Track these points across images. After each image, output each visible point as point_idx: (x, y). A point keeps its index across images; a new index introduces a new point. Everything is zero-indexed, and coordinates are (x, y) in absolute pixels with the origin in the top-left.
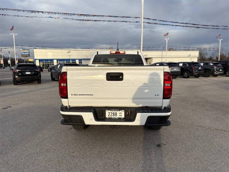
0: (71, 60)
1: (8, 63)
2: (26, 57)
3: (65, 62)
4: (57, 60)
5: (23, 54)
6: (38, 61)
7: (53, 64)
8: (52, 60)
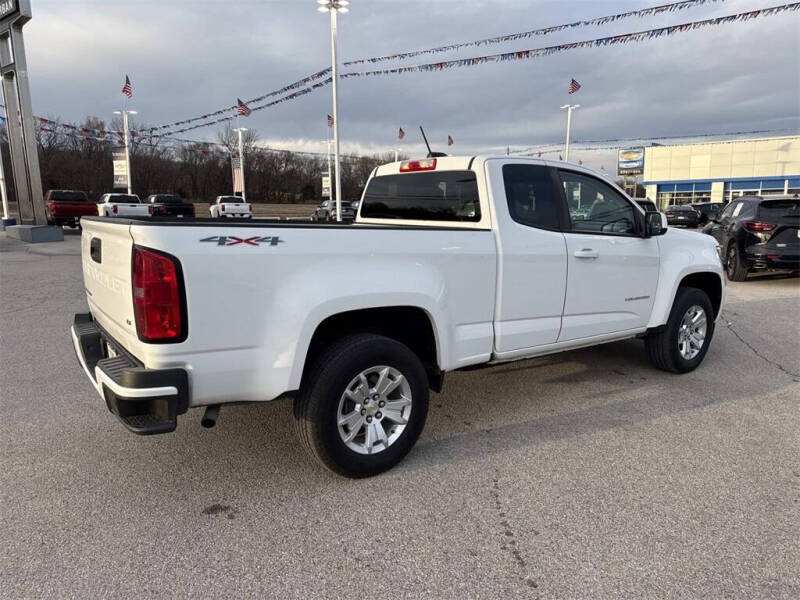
0: (787, 182)
1: (573, 197)
2: (631, 174)
3: (760, 190)
4: (726, 183)
5: (623, 166)
6: (654, 187)
7: (709, 199)
8: (706, 185)
